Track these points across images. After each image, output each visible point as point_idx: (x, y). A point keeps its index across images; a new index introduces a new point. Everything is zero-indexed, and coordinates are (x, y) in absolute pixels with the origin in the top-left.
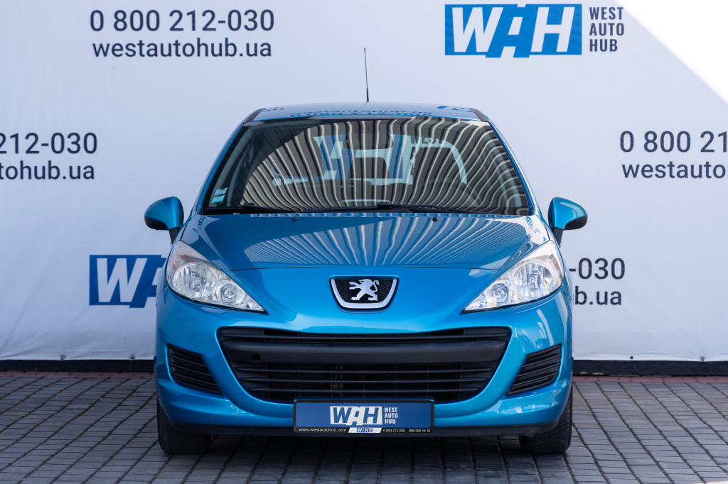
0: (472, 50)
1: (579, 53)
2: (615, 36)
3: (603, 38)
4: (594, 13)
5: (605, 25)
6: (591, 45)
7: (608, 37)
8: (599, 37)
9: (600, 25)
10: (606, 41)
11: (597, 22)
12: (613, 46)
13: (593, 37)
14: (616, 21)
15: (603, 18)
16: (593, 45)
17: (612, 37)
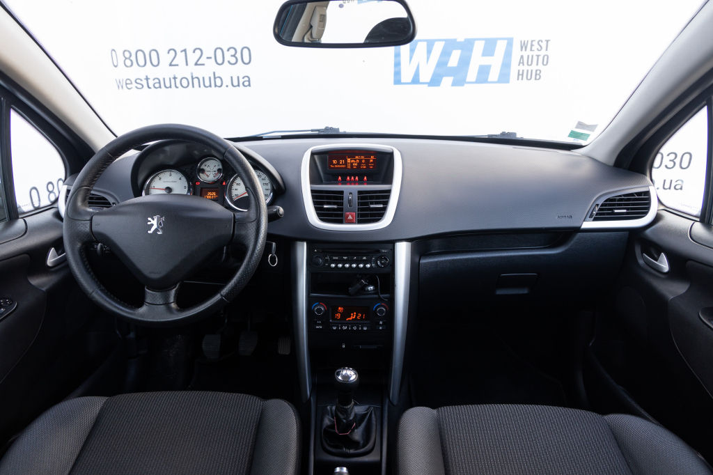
0: (416, 80)
1: (507, 81)
2: (540, 66)
3: (530, 68)
4: (523, 46)
5: (532, 56)
6: (519, 75)
7: (534, 67)
8: (526, 68)
9: (528, 56)
10: (532, 71)
11: (525, 54)
12: (538, 75)
13: (521, 68)
14: (543, 53)
15: (531, 50)
16: (520, 75)
17: (538, 68)
